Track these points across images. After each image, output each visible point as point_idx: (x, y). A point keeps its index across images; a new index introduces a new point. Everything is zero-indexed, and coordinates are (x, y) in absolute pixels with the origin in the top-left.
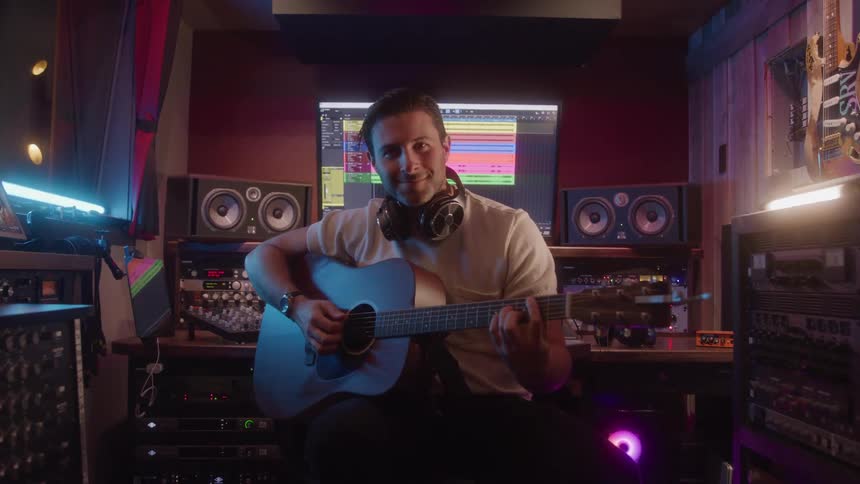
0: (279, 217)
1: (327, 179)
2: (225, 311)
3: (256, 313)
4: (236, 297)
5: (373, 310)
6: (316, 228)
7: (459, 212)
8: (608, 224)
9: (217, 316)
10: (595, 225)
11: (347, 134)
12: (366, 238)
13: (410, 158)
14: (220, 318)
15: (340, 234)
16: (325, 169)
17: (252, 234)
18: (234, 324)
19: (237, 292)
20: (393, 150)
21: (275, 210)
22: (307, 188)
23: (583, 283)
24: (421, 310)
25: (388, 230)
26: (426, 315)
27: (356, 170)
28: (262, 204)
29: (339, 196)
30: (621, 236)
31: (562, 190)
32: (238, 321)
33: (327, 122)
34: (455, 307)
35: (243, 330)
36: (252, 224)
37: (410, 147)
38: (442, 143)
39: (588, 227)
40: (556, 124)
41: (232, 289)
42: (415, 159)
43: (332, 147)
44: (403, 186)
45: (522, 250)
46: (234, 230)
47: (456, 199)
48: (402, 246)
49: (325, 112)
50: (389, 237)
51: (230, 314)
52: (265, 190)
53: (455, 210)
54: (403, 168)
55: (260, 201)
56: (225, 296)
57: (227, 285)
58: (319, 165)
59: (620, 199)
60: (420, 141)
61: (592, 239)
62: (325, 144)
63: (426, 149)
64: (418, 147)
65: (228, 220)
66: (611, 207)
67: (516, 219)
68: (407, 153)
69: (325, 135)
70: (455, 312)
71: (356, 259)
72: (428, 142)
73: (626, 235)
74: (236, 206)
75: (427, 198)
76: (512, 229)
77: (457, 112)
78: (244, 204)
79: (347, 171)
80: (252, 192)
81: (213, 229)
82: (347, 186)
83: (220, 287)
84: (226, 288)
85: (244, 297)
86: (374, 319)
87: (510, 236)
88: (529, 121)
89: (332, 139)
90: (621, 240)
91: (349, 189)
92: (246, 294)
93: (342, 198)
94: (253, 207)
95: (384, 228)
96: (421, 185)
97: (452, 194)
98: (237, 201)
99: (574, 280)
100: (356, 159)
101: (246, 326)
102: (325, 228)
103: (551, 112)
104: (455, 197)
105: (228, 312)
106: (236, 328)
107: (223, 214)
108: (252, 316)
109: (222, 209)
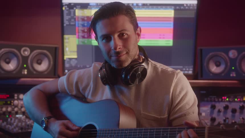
0: (40, 64)
1: (67, 43)
2: (9, 120)
3: (27, 120)
4: (16, 109)
5: (96, 128)
6: (63, 80)
7: (145, 71)
8: (225, 68)
9: (5, 123)
10: (218, 68)
11: (78, 17)
12: (92, 85)
13: (117, 42)
14: (7, 124)
15: (77, 83)
16: (66, 36)
17: (24, 74)
18: (15, 128)
19: (16, 106)
20: (107, 38)
21: (38, 60)
22: (56, 48)
23: (211, 101)
24: (122, 130)
25: (104, 79)
26: (125, 133)
27: (83, 37)
28: (30, 57)
29: (74, 52)
30: (233, 75)
31: (199, 48)
32: (17, 126)
33: (67, 10)
34: (142, 130)
35: (20, 131)
36: (25, 68)
37: (116, 36)
38: (135, 32)
39: (214, 69)
40: (195, 11)
41: (14, 105)
42: (120, 43)
43: (70, 25)
44: (113, 58)
45: (180, 92)
46: (14, 72)
47: (143, 64)
48: (112, 89)
49: (66, 5)
50: (105, 84)
51: (13, 121)
52: (32, 49)
53: (142, 69)
54: (113, 48)
55: (29, 55)
56: (9, 109)
57: (11, 103)
58: (63, 34)
59: (232, 54)
60: (122, 32)
61: (216, 76)
62: (66, 23)
63: (126, 36)
64: (121, 36)
65: (11, 66)
66: (227, 58)
67: (177, 75)
68: (114, 39)
69: (66, 18)
70: (142, 132)
71: (86, 96)
72: (126, 32)
73: (236, 74)
74: (15, 58)
75: (126, 64)
76: (175, 81)
77: (140, 5)
78: (20, 57)
79: (78, 38)
80: (25, 50)
81: (2, 72)
82: (79, 46)
83: (6, 104)
84: (10, 104)
85: (20, 109)
86: (96, 134)
87: (173, 85)
88: (181, 10)
89: (69, 20)
90: (233, 77)
91: (80, 48)
92: (22, 107)
93: (76, 53)
94: (25, 59)
95: (102, 78)
96: (123, 58)
97: (141, 61)
98: (16, 55)
99: (206, 99)
100: (83, 31)
101: (22, 128)
102: (68, 79)
103: (193, 4)
104: (142, 62)
105: (11, 119)
106: (16, 130)
107: (8, 63)
108: (25, 122)
109: (7, 60)
